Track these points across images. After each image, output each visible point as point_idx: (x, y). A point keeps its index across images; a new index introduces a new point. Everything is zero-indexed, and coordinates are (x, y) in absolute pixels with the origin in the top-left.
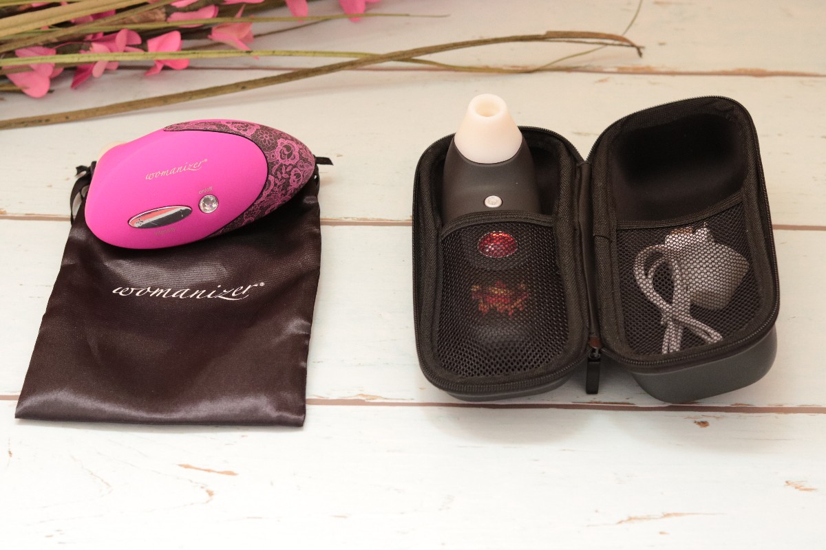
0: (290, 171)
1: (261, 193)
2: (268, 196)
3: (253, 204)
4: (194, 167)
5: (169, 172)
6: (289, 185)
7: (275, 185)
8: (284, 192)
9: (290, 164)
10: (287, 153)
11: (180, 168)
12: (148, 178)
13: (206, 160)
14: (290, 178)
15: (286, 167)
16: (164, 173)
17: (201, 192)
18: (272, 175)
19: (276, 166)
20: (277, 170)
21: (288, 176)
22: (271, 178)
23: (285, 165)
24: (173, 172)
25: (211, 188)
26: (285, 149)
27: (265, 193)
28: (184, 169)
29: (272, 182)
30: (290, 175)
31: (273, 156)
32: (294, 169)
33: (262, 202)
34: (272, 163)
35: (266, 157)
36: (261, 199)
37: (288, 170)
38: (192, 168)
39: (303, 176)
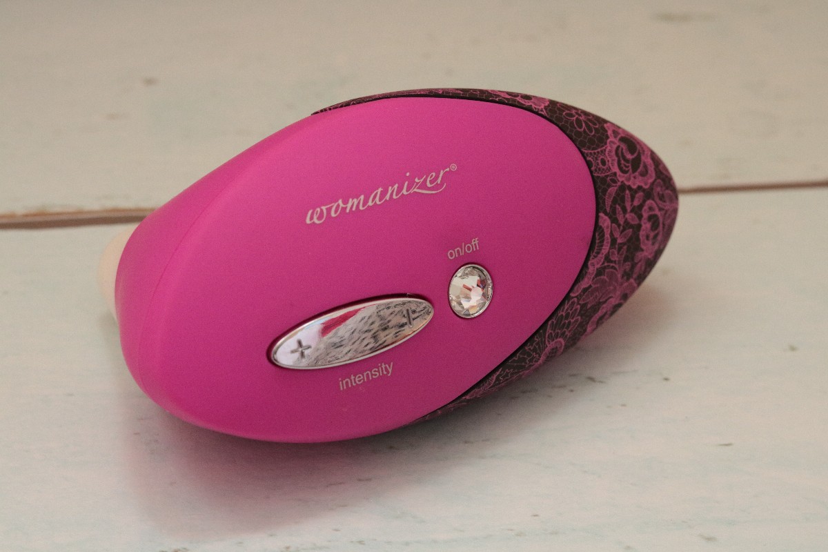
0: (641, 207)
1: (585, 265)
2: (600, 272)
3: (567, 297)
4: (428, 185)
5: (366, 202)
6: (638, 248)
7: (614, 241)
8: (627, 266)
9: (640, 188)
10: (629, 156)
11: (392, 190)
12: (312, 218)
13: (454, 167)
14: (639, 226)
15: (634, 192)
16: (352, 203)
17: (452, 254)
18: (606, 214)
19: (612, 190)
20: (614, 201)
21: (636, 222)
22: (605, 222)
23: (630, 188)
24: (375, 200)
25: (475, 242)
26: (623, 146)
27: (595, 264)
28: (404, 192)
29: (607, 236)
30: (640, 217)
31: (603, 162)
32: (649, 202)
33: (585, 290)
34: (604, 180)
35: (589, 164)
36: (584, 284)
37: (636, 203)
38: (423, 186)
39: (664, 224)
